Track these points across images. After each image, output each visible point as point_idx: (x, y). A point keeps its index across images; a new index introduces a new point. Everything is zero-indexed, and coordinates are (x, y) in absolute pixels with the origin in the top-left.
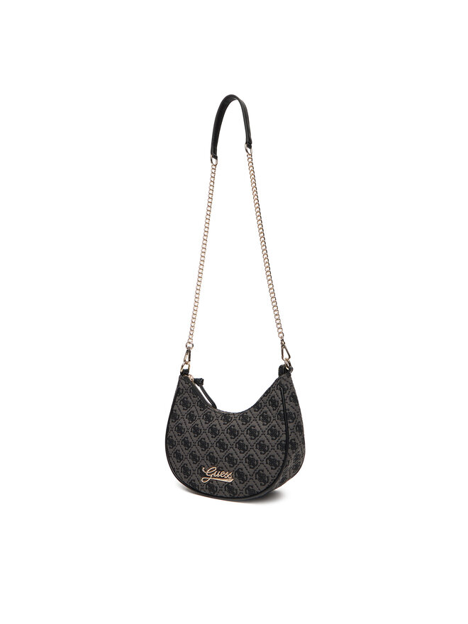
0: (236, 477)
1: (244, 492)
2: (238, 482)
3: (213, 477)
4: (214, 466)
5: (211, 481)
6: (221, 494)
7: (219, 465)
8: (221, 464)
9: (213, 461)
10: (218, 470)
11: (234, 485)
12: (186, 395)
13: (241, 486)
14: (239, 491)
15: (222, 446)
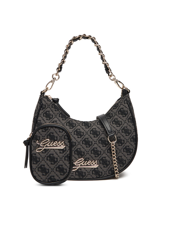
0: (100, 163)
1: (107, 173)
2: (102, 166)
3: (81, 165)
4: (81, 158)
5: (80, 169)
6: (89, 177)
7: (86, 157)
8: (88, 156)
9: (80, 154)
10: (85, 160)
11: (100, 170)
12: (48, 109)
13: (105, 169)
14: (103, 173)
15: (87, 143)
